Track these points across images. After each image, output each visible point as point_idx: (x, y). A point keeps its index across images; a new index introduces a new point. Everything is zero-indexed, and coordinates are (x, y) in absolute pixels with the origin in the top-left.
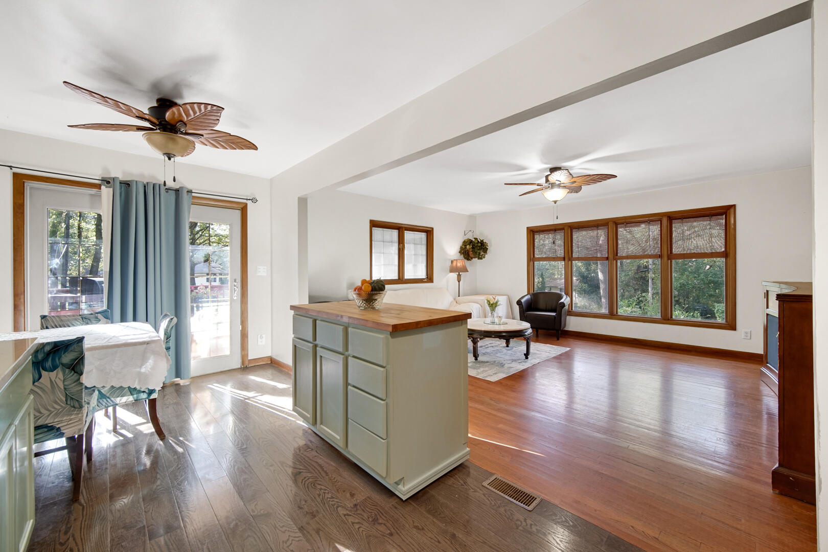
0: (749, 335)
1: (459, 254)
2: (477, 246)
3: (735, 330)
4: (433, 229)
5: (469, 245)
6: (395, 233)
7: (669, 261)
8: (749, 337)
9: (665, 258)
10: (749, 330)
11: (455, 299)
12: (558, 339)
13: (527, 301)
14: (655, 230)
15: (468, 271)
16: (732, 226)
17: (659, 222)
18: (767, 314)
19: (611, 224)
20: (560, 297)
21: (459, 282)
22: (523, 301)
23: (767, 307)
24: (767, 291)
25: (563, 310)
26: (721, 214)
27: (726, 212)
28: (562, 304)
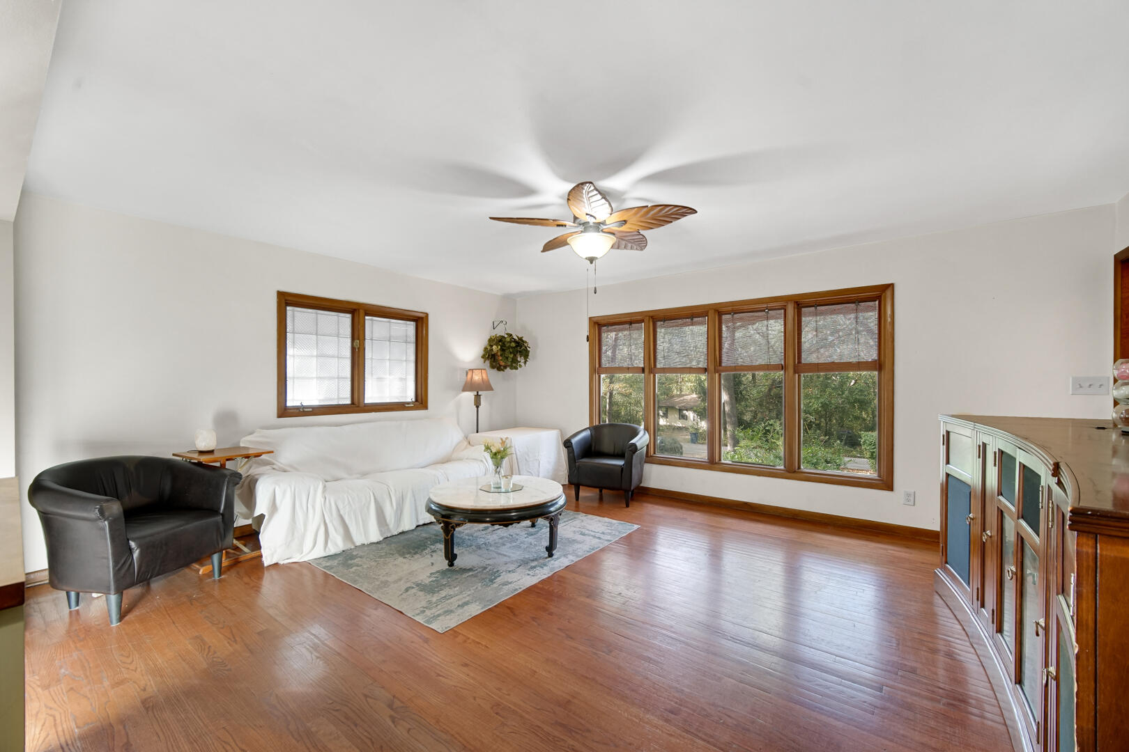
0: (912, 499)
1: (483, 360)
2: (509, 347)
3: (892, 490)
4: (427, 314)
5: (496, 345)
6: (346, 319)
7: (797, 375)
8: (912, 503)
9: (791, 370)
10: (913, 491)
11: (467, 438)
12: (627, 506)
13: (584, 440)
14: (775, 327)
15: (492, 389)
16: (889, 320)
17: (783, 311)
18: (948, 475)
19: (711, 313)
20: (635, 433)
21: (477, 407)
22: (574, 441)
23: (948, 462)
24: (948, 433)
25: (634, 457)
26: (872, 299)
27: (881, 296)
28: (633, 447)
